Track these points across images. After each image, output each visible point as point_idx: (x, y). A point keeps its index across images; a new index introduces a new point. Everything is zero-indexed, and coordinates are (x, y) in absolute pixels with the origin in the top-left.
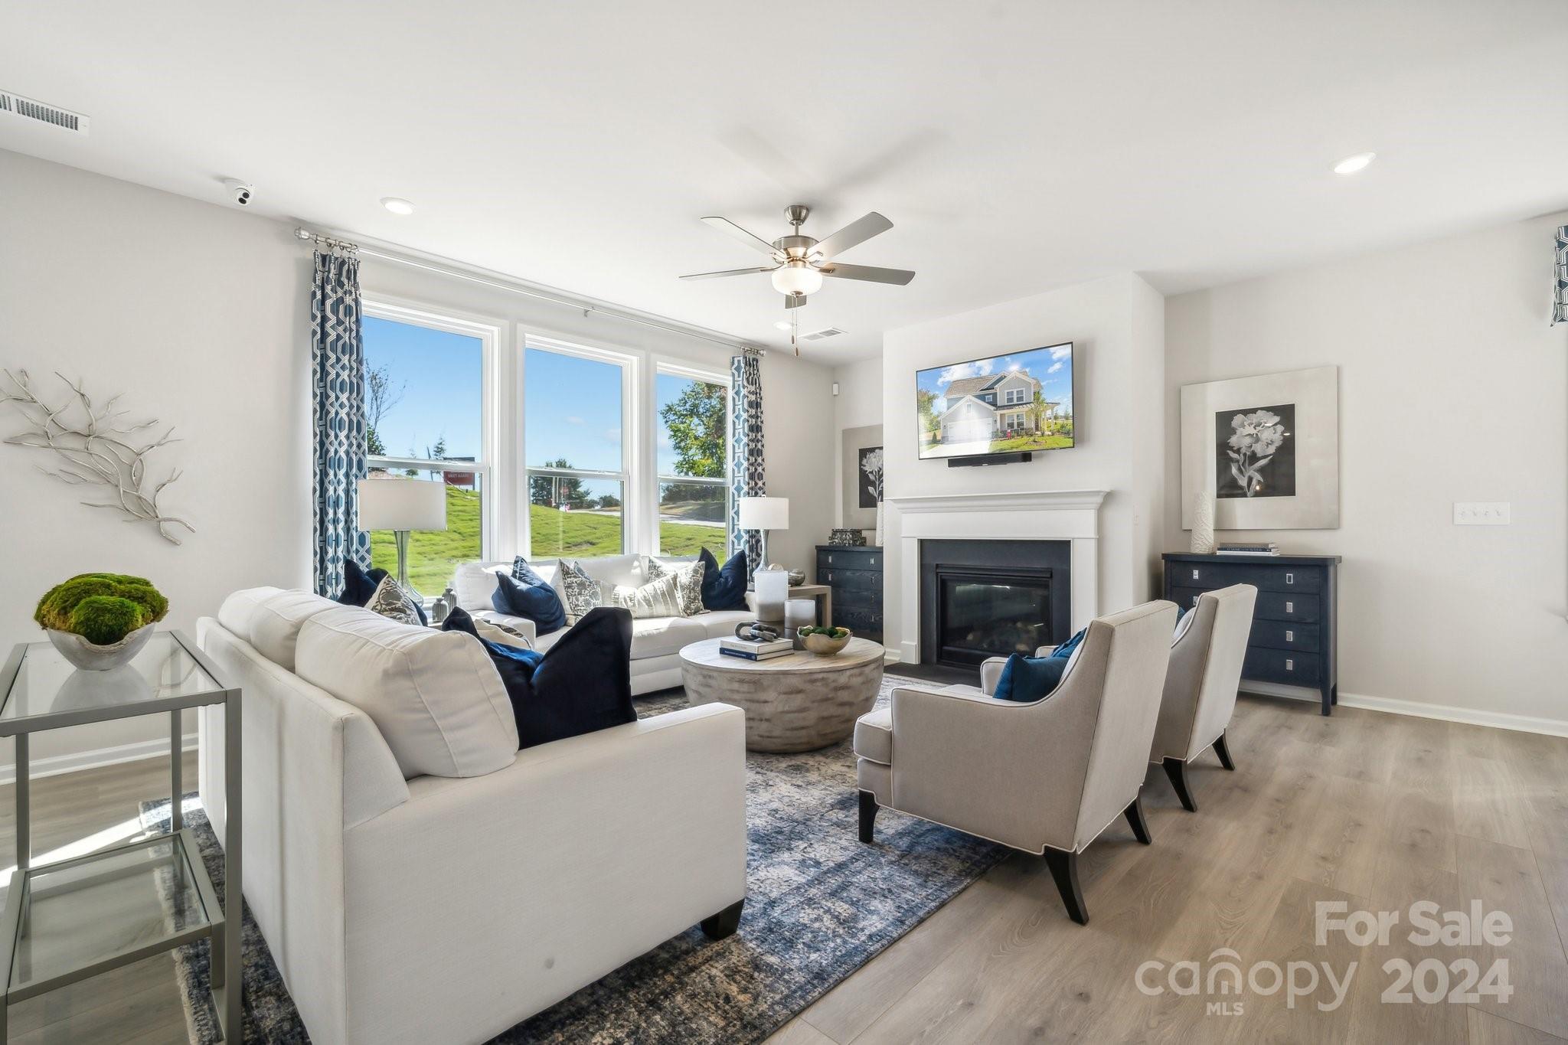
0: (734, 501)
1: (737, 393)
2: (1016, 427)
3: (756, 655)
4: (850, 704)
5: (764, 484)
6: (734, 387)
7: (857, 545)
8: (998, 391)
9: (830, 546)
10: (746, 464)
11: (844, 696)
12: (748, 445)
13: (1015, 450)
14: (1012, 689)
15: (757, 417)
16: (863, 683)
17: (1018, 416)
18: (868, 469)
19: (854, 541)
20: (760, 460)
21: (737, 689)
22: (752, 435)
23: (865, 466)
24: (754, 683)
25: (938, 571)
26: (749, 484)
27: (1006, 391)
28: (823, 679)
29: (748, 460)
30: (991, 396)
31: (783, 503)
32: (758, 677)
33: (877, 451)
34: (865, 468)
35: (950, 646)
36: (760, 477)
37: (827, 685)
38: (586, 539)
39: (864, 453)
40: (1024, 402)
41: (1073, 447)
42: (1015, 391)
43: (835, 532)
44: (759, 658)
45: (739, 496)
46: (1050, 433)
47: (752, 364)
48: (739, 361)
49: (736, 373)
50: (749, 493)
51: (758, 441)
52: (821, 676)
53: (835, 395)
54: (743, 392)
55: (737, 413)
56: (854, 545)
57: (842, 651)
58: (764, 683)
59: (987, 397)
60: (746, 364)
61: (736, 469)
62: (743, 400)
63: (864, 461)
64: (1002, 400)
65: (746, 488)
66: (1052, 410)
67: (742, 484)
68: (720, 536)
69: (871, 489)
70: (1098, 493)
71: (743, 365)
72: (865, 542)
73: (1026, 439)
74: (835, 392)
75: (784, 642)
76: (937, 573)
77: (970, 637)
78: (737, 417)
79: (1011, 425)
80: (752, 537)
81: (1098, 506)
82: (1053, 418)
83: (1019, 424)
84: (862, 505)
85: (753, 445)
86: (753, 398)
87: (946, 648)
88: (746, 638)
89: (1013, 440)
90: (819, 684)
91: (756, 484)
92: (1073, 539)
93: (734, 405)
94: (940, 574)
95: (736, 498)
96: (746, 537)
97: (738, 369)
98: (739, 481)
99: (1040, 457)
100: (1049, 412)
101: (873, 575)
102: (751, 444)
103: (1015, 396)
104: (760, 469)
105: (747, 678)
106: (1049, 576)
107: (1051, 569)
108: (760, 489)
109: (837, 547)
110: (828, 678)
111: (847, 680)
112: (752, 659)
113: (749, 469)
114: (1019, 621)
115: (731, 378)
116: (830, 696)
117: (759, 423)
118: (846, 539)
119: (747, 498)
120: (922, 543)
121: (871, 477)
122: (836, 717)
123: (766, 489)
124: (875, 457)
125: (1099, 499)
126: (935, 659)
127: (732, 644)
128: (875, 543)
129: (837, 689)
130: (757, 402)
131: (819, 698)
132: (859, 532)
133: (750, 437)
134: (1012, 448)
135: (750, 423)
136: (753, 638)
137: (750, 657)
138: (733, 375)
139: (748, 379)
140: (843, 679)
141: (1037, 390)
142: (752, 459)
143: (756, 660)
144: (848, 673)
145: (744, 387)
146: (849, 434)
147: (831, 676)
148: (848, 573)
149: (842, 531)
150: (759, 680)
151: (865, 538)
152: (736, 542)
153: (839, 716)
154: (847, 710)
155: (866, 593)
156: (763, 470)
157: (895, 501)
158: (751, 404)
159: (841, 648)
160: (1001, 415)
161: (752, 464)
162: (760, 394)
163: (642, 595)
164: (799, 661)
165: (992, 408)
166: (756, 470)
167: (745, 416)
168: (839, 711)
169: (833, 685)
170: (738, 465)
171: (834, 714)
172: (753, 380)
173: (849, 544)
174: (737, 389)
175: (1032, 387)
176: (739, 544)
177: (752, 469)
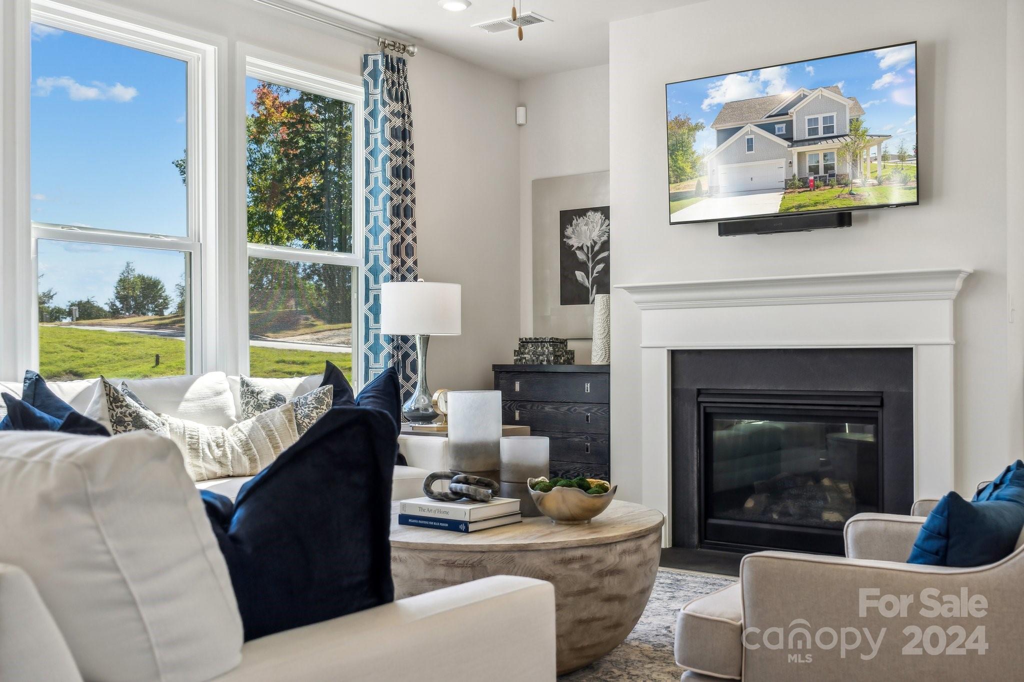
0: (367, 289)
1: (373, 114)
2: (822, 172)
3: (466, 524)
4: (620, 599)
5: (415, 263)
6: (367, 104)
7: (560, 364)
8: (794, 118)
9: (515, 365)
10: (387, 230)
11: (612, 585)
12: (392, 199)
13: (820, 207)
14: (946, 548)
15: (405, 154)
16: (640, 565)
17: (825, 156)
18: (574, 242)
19: (556, 356)
20: (409, 223)
21: (442, 577)
22: (398, 183)
23: (569, 238)
24: (472, 566)
25: (700, 399)
26: (392, 262)
27: (807, 118)
28: (582, 558)
29: (392, 223)
30: (784, 125)
31: (452, 292)
32: (479, 556)
33: (589, 213)
34: (571, 242)
35: (720, 518)
36: (410, 251)
37: (587, 568)
38: (66, 366)
39: (567, 218)
40: (835, 134)
41: (917, 204)
42: (820, 117)
43: (524, 343)
44: (472, 527)
45: (376, 281)
46: (875, 182)
47: (395, 67)
48: (375, 62)
49: (371, 82)
50: (392, 278)
51: (406, 193)
52: (578, 553)
53: (520, 125)
54: (383, 112)
55: (371, 147)
56: (556, 362)
57: (600, 517)
58: (488, 566)
59: (777, 126)
60: (387, 68)
61: (371, 239)
62: (383, 126)
63: (569, 231)
64: (800, 131)
65: (388, 269)
66: (879, 144)
67: (381, 262)
68: (294, 363)
69: (580, 275)
70: (954, 274)
71: (381, 67)
72: (573, 358)
73: (837, 190)
74: (521, 120)
75: (505, 504)
76: (699, 403)
77: (750, 504)
78: (371, 153)
79: (814, 170)
80: (397, 348)
81: (954, 295)
82: (880, 158)
83: (828, 168)
84: (565, 301)
85: (397, 199)
86: (398, 122)
87: (712, 521)
88: (443, 498)
89: (817, 192)
90: (576, 566)
91: (403, 263)
92: (917, 345)
93: (368, 133)
94: (703, 405)
95: (372, 285)
96: (388, 348)
97: (374, 75)
98: (376, 258)
99: (864, 220)
100: (873, 150)
101: (588, 410)
102: (395, 197)
103: (821, 126)
104: (409, 239)
105: (459, 558)
106: (878, 403)
107: (882, 392)
108: (410, 270)
109: (526, 365)
110: (589, 557)
111: (618, 560)
112: (461, 531)
113: (392, 238)
114: (826, 477)
115: (362, 90)
116: (592, 586)
117: (409, 165)
118: (543, 354)
119: (390, 284)
120: (674, 355)
121: (581, 256)
122: (599, 619)
123: (419, 270)
124: (586, 225)
125: (958, 284)
126: (695, 538)
127: (421, 508)
128: (590, 358)
129: (601, 574)
130: (405, 129)
131: (576, 588)
132: (564, 342)
133: (395, 186)
134: (816, 204)
135: (394, 163)
136: (456, 496)
137: (454, 526)
138: (366, 84)
139: (389, 92)
140: (611, 558)
141: (854, 115)
142: (397, 222)
143: (467, 531)
144: (619, 548)
145: (384, 104)
146: (542, 187)
147: (595, 553)
148: (548, 408)
149: (536, 341)
150: (480, 562)
151: (572, 353)
152: (371, 357)
153: (604, 618)
154: (615, 608)
155: (577, 440)
156: (415, 240)
157: (632, 290)
158: (395, 133)
159: (598, 510)
160: (799, 154)
161: (397, 231)
162: (409, 117)
163: (236, 439)
164: (538, 532)
165: (786, 143)
166: (403, 239)
167: (386, 151)
168: (604, 610)
169: (598, 567)
170: (375, 231)
171: (598, 615)
172: (399, 94)
173: (548, 361)
174: (371, 107)
175: (848, 111)
176: (376, 360)
177: (397, 238)
